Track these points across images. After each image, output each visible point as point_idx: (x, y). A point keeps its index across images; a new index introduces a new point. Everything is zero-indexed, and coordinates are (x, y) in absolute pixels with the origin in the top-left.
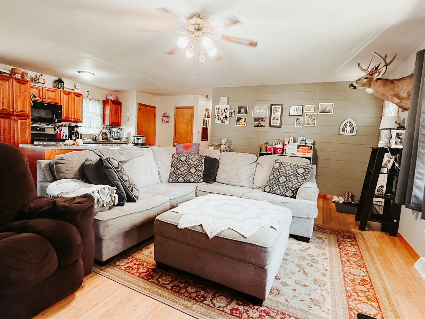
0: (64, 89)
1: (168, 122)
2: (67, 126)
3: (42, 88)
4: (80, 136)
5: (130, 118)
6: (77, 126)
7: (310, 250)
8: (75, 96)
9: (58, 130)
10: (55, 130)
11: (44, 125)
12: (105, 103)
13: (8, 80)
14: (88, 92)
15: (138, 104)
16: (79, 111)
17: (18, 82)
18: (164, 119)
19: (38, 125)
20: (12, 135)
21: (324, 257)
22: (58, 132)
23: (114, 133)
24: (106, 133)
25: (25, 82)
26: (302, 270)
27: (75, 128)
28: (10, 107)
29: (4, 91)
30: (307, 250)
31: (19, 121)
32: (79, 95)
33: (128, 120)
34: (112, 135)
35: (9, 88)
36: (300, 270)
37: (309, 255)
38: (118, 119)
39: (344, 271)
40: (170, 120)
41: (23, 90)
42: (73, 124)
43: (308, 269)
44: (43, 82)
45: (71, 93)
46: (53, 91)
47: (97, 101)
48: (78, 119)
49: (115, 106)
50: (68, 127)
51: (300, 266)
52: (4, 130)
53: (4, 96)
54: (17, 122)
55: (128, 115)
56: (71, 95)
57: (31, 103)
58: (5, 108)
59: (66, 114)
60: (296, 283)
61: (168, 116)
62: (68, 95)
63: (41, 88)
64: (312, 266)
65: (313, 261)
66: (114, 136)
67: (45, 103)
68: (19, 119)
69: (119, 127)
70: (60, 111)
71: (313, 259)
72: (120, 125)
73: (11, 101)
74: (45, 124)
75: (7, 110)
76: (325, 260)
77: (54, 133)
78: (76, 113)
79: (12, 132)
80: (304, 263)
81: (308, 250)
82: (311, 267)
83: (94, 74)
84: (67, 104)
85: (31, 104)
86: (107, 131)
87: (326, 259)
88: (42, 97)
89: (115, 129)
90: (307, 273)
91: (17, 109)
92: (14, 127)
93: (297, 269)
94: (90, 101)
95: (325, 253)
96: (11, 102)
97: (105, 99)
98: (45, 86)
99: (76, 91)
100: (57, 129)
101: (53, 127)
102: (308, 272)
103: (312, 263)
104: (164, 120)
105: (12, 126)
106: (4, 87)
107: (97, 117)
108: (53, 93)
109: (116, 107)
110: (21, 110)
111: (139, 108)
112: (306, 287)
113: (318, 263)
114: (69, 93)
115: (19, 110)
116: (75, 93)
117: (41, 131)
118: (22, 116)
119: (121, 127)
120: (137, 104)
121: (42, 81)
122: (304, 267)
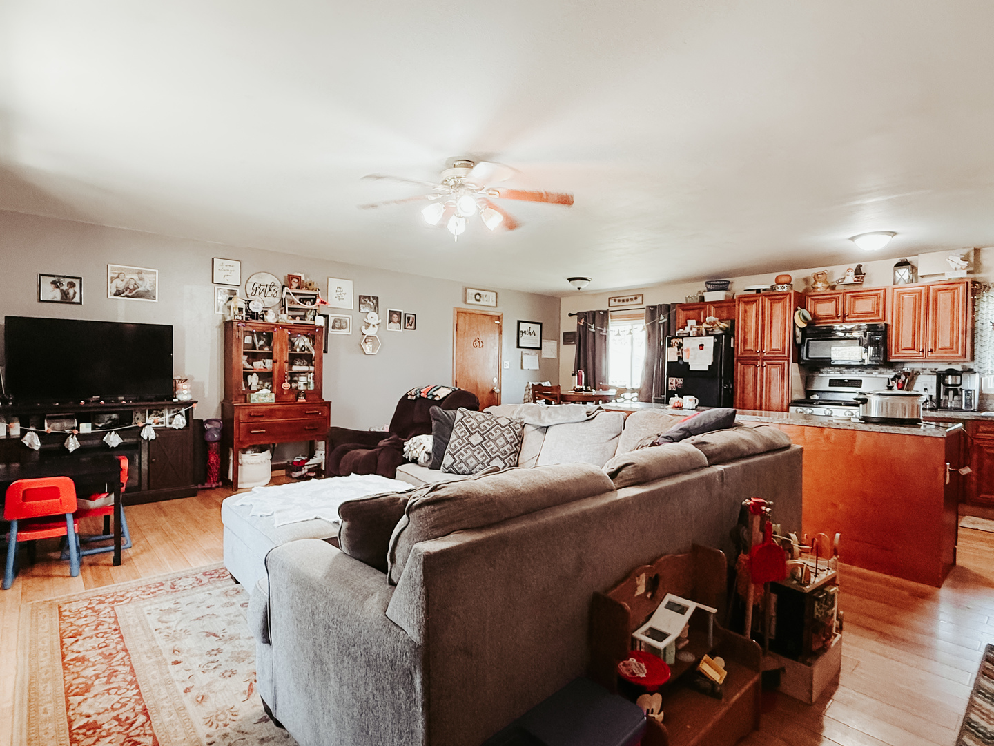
7: (242, 691)
21: (194, 693)
26: (221, 636)
30: (248, 683)
36: (224, 634)
37: (233, 673)
39: (134, 686)
43: (212, 643)
51: (231, 639)
60: (213, 614)
64: (209, 654)
65: (215, 665)
71: (217, 670)
76: (188, 686)
80: (227, 648)
81: (246, 687)
82: (210, 649)
87: (187, 689)
90: (207, 636)
93: (231, 631)
95: (199, 706)
102: (207, 638)
103: (211, 659)
112: (195, 618)
113: (200, 666)
122: (220, 643)
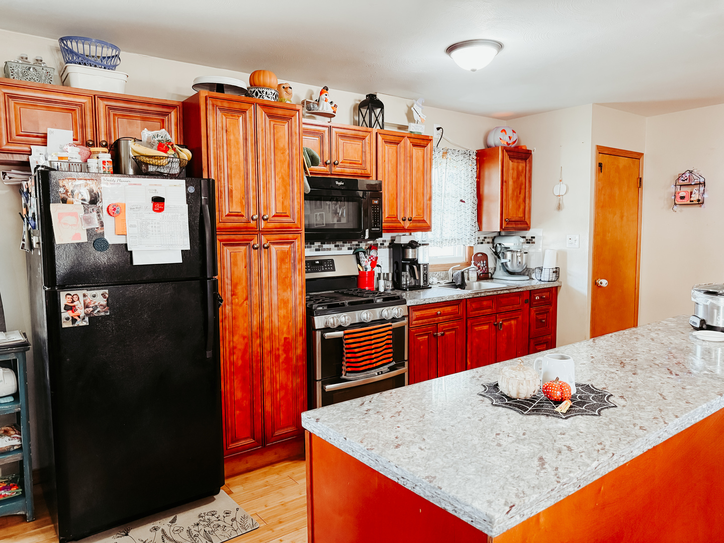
0: (382, 128)
1: (700, 203)
2: (387, 244)
3: (330, 128)
4: (424, 274)
5: (566, 202)
6: (413, 245)
8: (415, 145)
9: (366, 263)
10: (359, 262)
11: (330, 249)
12: (483, 157)
13: (243, 112)
14: (438, 129)
15: (598, 147)
16: (423, 195)
17: (271, 116)
18: (682, 194)
19: (317, 250)
20: (255, 301)
22: (366, 269)
23: (509, 254)
24: (485, 256)
25: (287, 113)
27: (410, 250)
28: (248, 204)
29: (233, 150)
31: (273, 248)
32: (422, 142)
33: (559, 208)
34: (503, 261)
35: (246, 139)
38: (522, 207)
40: (706, 196)
41: (284, 142)
42: (404, 239)
44: (331, 111)
45: (404, 137)
46: (355, 137)
47: (461, 157)
48: (419, 221)
49: (516, 164)
50: (389, 247)
52: (234, 286)
53: (234, 167)
54: (269, 254)
55: (560, 189)
56: (402, 143)
57: (305, 184)
58: (236, 208)
59: (391, 207)
61: (702, 180)
62: (394, 146)
63: (326, 129)
66: (509, 264)
67: (340, 180)
68: (274, 243)
69: (523, 233)
70: (376, 202)
72: (527, 228)
73: (252, 183)
74: (332, 246)
75: (243, 216)
77: (357, 273)
78: (417, 200)
79: (256, 290)
83: (500, 46)
84: (393, 176)
85: (305, 187)
86: (486, 249)
88: (329, 162)
89: (511, 242)
91: (267, 208)
92: (260, 274)
94: (444, 160)
96: (253, 186)
97: (482, 147)
98: (335, 122)
99: (413, 128)
100: (366, 259)
101: (351, 252)
104: (682, 198)
105: (255, 270)
106: (232, 137)
107: (462, 208)
108: (358, 144)
109: (518, 168)
110: (280, 210)
111: (600, 165)
114: (397, 139)
115: (274, 213)
116: (413, 135)
117: (325, 271)
118: (283, 233)
119: (528, 234)
120: (595, 149)
121: (327, 109)
